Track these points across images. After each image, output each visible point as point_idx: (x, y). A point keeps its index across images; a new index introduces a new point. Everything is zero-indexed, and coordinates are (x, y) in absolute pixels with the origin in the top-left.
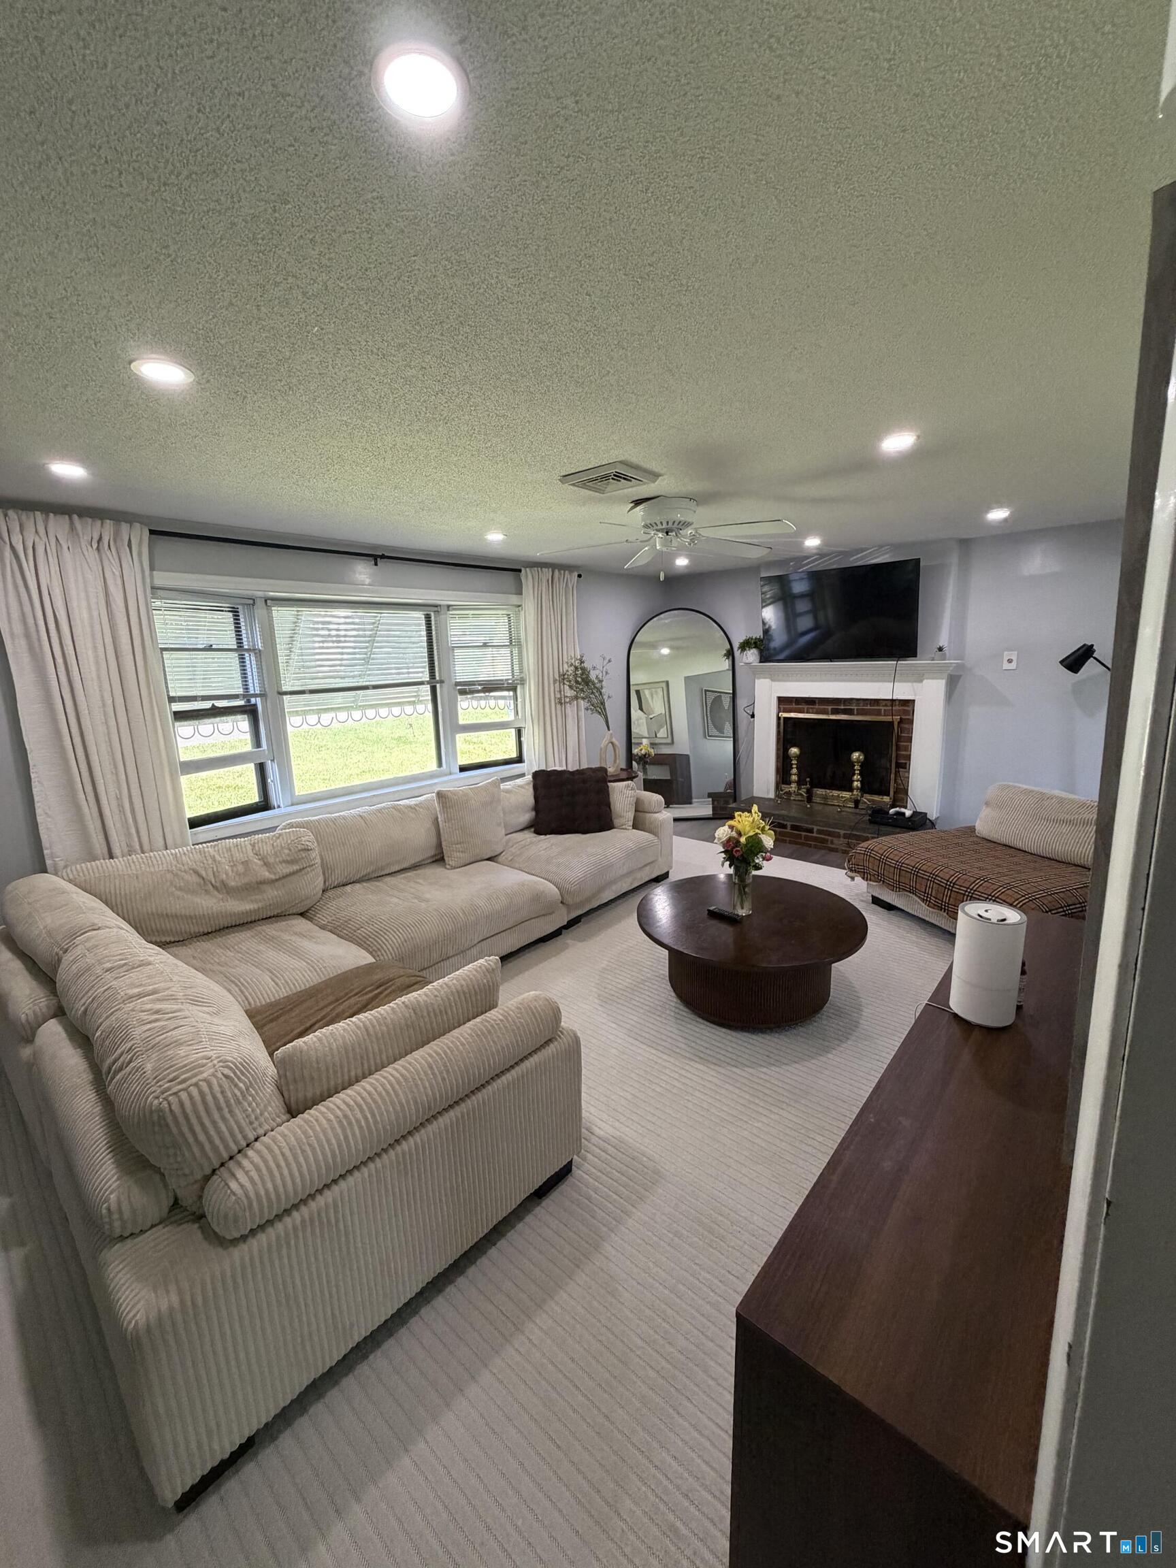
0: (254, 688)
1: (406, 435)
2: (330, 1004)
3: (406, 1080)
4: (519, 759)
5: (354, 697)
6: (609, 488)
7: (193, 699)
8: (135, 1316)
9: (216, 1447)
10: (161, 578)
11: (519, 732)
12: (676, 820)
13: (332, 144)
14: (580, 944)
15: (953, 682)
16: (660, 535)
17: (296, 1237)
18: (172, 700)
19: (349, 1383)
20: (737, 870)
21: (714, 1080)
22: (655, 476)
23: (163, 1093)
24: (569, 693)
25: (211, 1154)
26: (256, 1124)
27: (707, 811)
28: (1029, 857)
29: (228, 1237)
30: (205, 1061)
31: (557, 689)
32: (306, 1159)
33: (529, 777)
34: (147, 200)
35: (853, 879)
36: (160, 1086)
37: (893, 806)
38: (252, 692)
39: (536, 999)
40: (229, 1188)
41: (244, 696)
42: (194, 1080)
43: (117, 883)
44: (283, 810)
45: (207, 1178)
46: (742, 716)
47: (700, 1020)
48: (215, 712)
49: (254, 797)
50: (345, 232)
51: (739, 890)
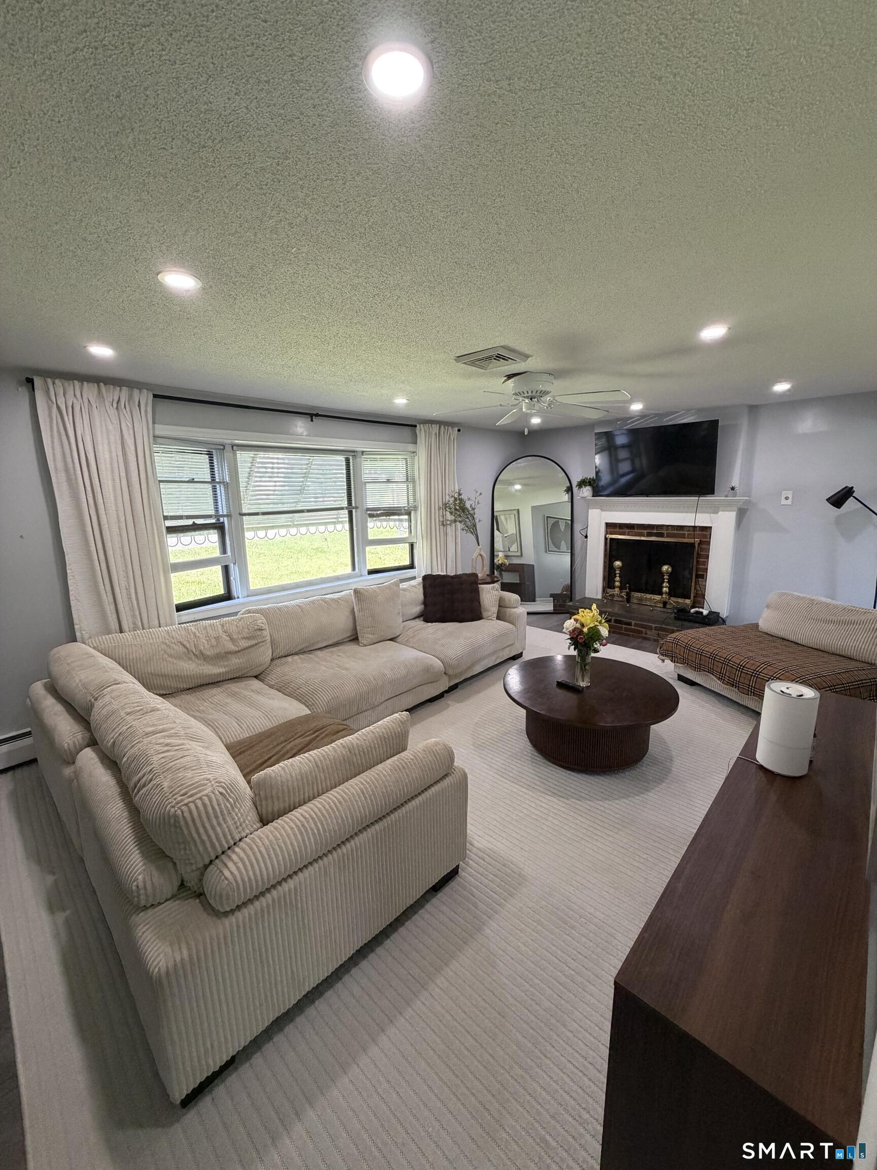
0: (223, 510)
1: (347, 326)
2: (281, 743)
3: (345, 801)
4: (412, 566)
5: (291, 518)
6: (491, 366)
7: (180, 517)
8: (159, 963)
9: (211, 1062)
10: (161, 430)
11: (412, 546)
12: (528, 613)
13: (327, 116)
14: (458, 705)
15: (742, 514)
16: (527, 401)
17: (269, 913)
18: (166, 518)
19: (300, 1020)
20: (580, 652)
21: (562, 809)
22: (527, 357)
23: (177, 803)
24: (450, 517)
25: (210, 849)
26: (240, 828)
27: (550, 607)
28: (801, 648)
29: (222, 910)
30: (206, 782)
31: (441, 514)
32: (277, 856)
33: (420, 580)
34: (188, 158)
35: (663, 661)
36: (175, 799)
37: (693, 607)
38: (221, 513)
39: (437, 744)
40: (223, 874)
41: (216, 516)
42: (199, 795)
43: (127, 651)
44: (241, 600)
45: (206, 867)
46: (578, 537)
47: (549, 763)
48: (195, 528)
49: (220, 591)
50: (326, 180)
51: (581, 667)
